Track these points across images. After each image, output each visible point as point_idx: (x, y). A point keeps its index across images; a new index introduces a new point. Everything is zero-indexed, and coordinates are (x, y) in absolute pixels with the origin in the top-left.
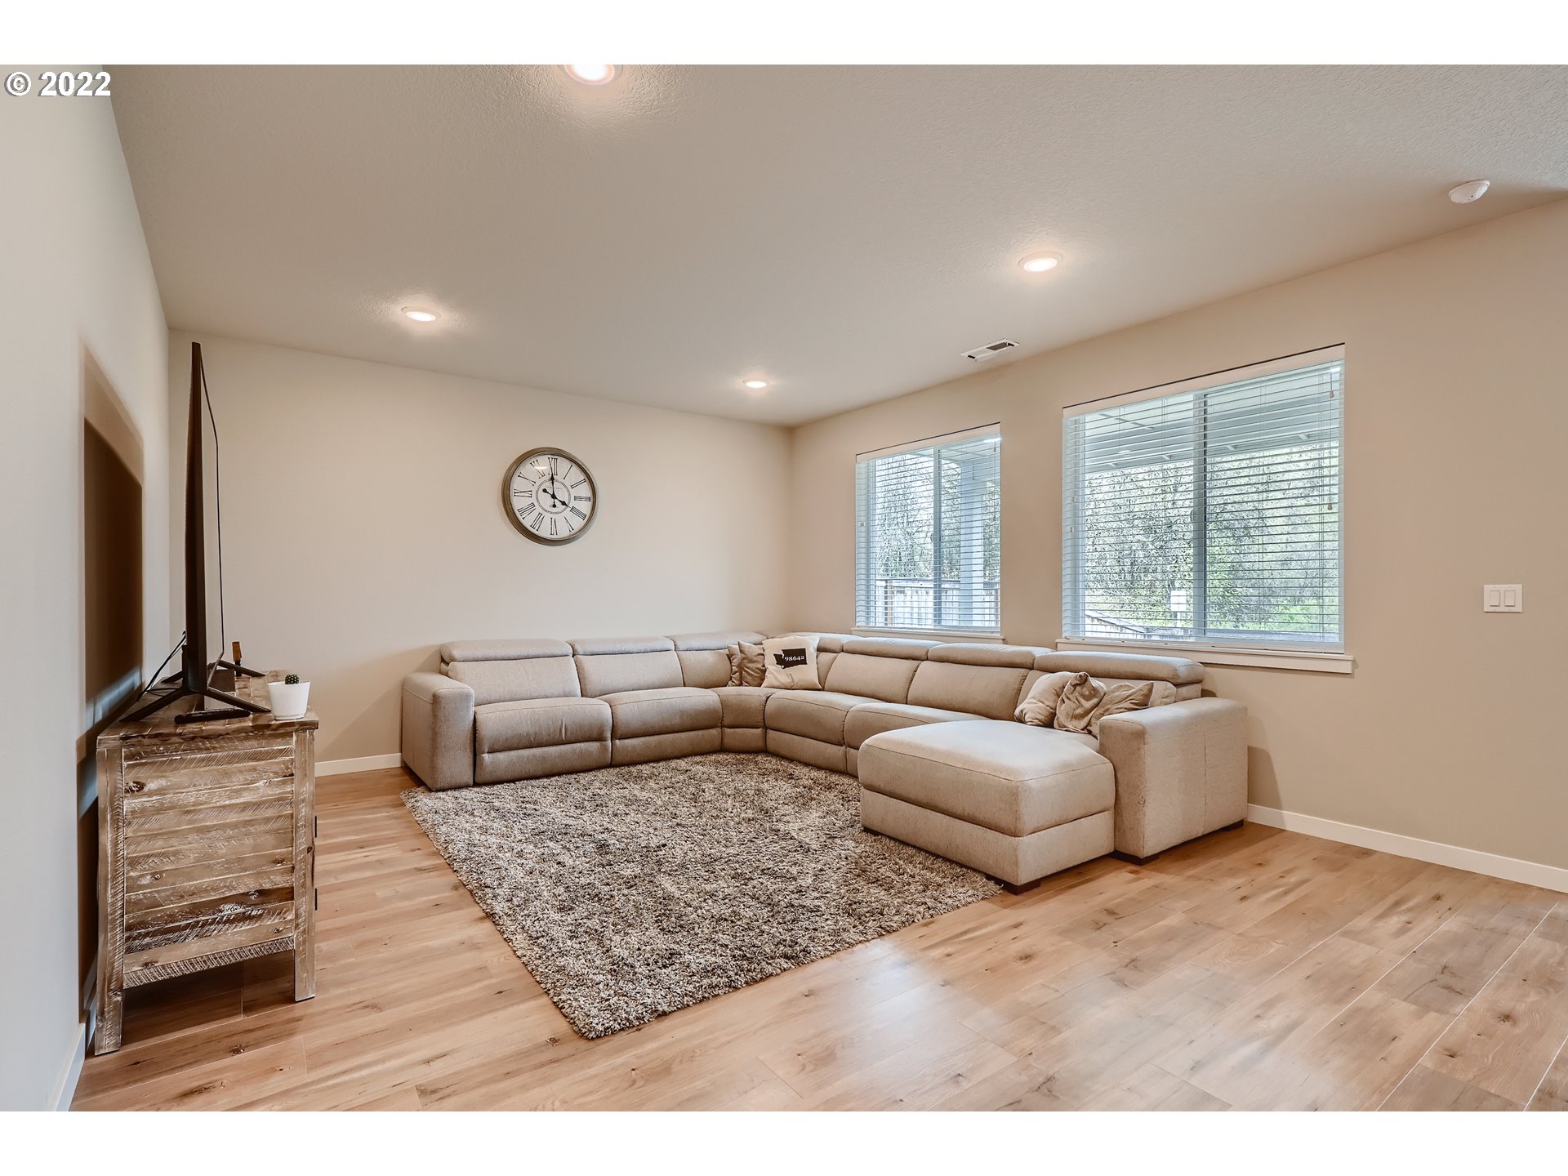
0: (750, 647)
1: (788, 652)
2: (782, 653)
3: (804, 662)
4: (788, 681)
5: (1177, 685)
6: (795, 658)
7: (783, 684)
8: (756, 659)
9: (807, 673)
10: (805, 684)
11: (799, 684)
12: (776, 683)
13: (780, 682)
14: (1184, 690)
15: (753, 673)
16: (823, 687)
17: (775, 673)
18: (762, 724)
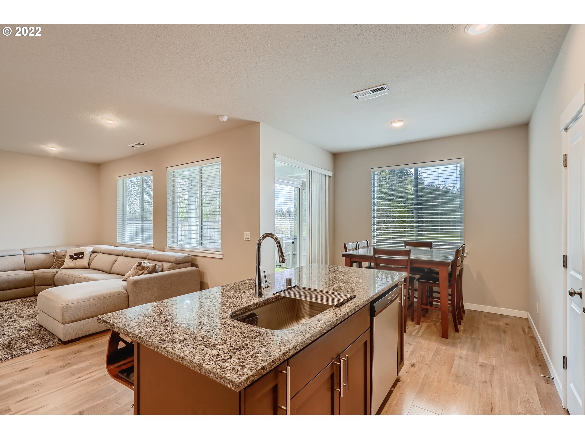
0: (60, 252)
1: (75, 254)
2: (73, 254)
3: (82, 258)
4: (74, 265)
5: (177, 264)
6: (79, 256)
7: (71, 267)
8: (63, 257)
9: (84, 262)
10: (81, 266)
11: (79, 266)
12: (67, 267)
13: (70, 266)
14: (178, 266)
15: (60, 263)
16: (89, 267)
17: (68, 262)
18: (53, 284)
